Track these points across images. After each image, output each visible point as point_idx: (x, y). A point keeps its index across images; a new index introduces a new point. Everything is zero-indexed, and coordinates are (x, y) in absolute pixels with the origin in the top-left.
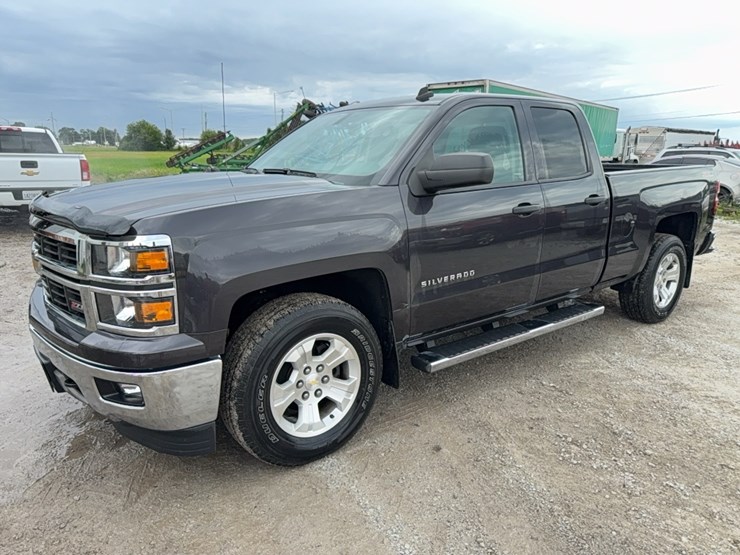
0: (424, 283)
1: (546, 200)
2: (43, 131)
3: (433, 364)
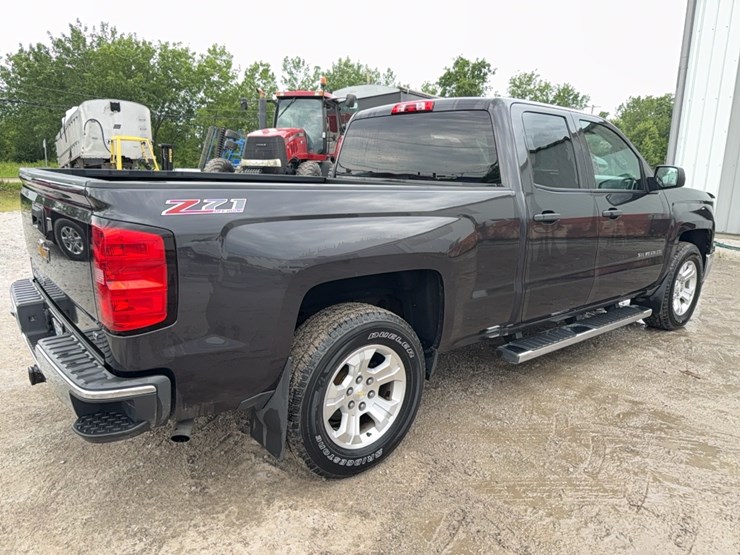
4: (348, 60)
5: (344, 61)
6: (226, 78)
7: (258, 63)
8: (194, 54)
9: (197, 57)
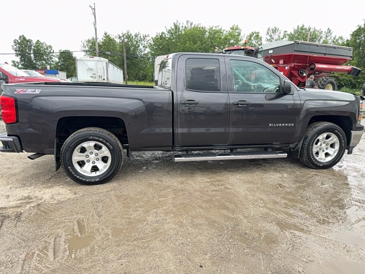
4: (303, 26)
5: (300, 27)
6: (237, 41)
7: (254, 32)
8: (224, 30)
9: (225, 32)
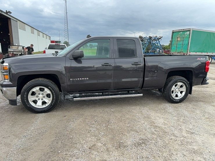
0: (71, 79)
1: (115, 63)
2: (64, 44)
3: (74, 99)
